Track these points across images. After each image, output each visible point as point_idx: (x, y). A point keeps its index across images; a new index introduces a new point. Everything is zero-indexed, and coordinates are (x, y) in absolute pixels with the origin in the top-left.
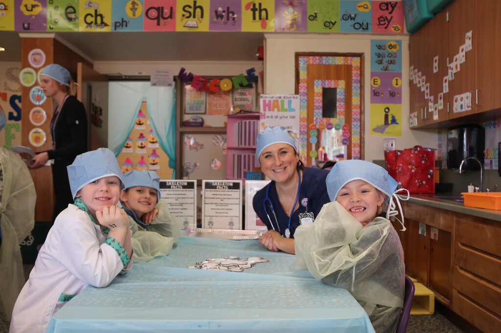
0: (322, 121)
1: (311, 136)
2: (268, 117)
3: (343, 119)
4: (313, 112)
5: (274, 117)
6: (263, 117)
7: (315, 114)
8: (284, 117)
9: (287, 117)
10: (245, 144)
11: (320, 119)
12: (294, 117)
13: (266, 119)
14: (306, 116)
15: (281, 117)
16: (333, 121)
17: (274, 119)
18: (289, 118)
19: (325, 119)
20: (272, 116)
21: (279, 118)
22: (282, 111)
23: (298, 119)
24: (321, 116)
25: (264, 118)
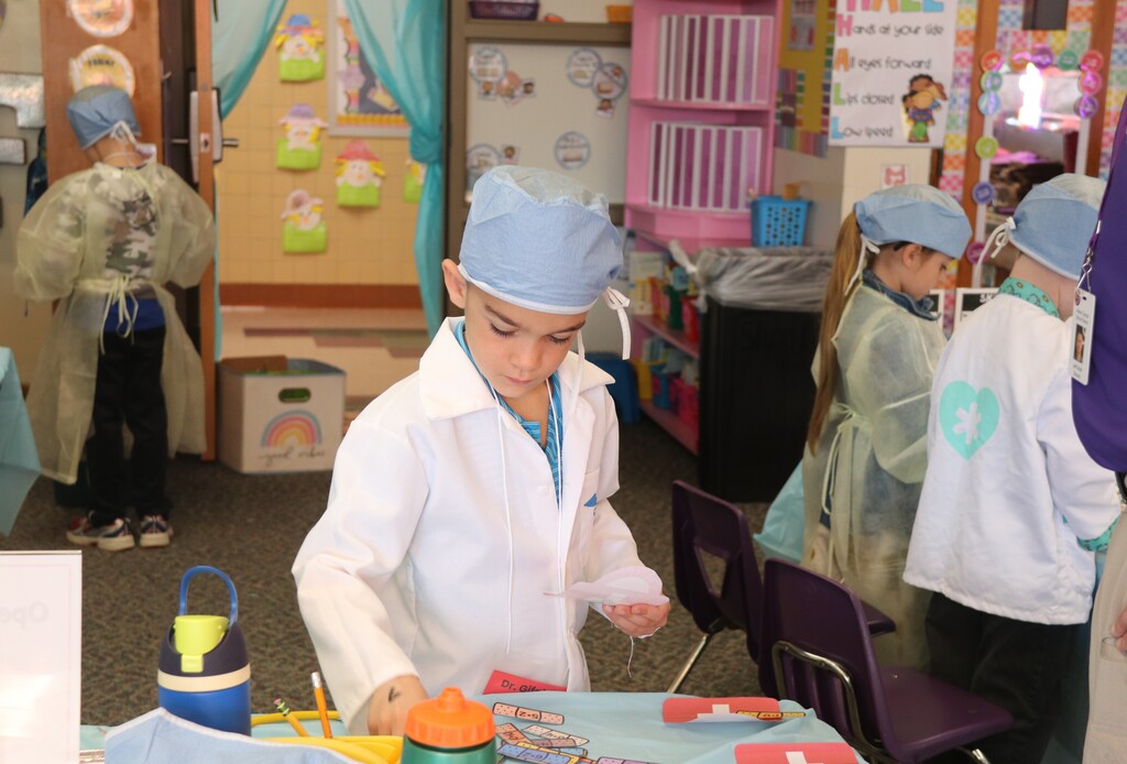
0: (1020, 40)
1: (982, 92)
2: (860, 29)
3: (1084, 33)
4: (996, 12)
5: (877, 29)
6: (844, 30)
7: (1001, 18)
8: (910, 29)
9: (916, 31)
10: (716, 95)
11: (1015, 34)
12: (937, 30)
13: (855, 35)
14: (972, 25)
15: (900, 31)
16: (1055, 39)
17: (878, 35)
18: (922, 32)
19: (1030, 33)
20: (872, 27)
21: (892, 32)
22: (903, 11)
23: (949, 37)
24: (1019, 24)
25: (849, 33)
